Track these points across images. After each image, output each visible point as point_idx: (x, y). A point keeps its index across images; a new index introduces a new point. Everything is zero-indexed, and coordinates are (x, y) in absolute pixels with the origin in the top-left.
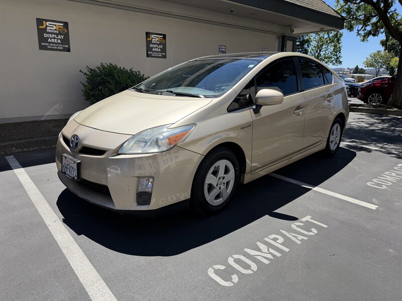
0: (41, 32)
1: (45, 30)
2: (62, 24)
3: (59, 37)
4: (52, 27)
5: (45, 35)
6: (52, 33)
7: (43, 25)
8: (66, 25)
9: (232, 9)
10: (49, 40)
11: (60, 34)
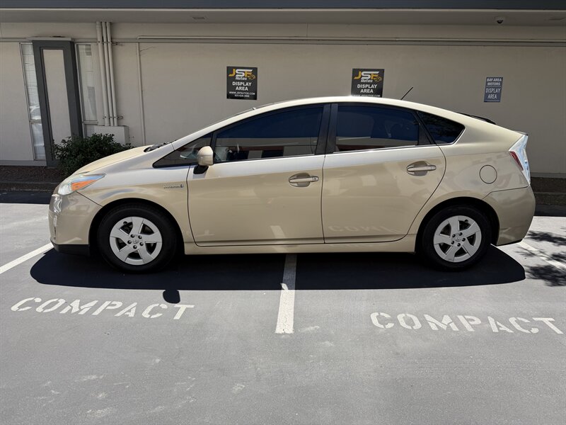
0: (230, 80)
1: (234, 79)
2: (251, 71)
3: (247, 84)
4: (240, 75)
5: (234, 83)
6: (240, 81)
7: (232, 73)
8: (255, 70)
9: (500, 19)
10: (237, 88)
11: (248, 81)
